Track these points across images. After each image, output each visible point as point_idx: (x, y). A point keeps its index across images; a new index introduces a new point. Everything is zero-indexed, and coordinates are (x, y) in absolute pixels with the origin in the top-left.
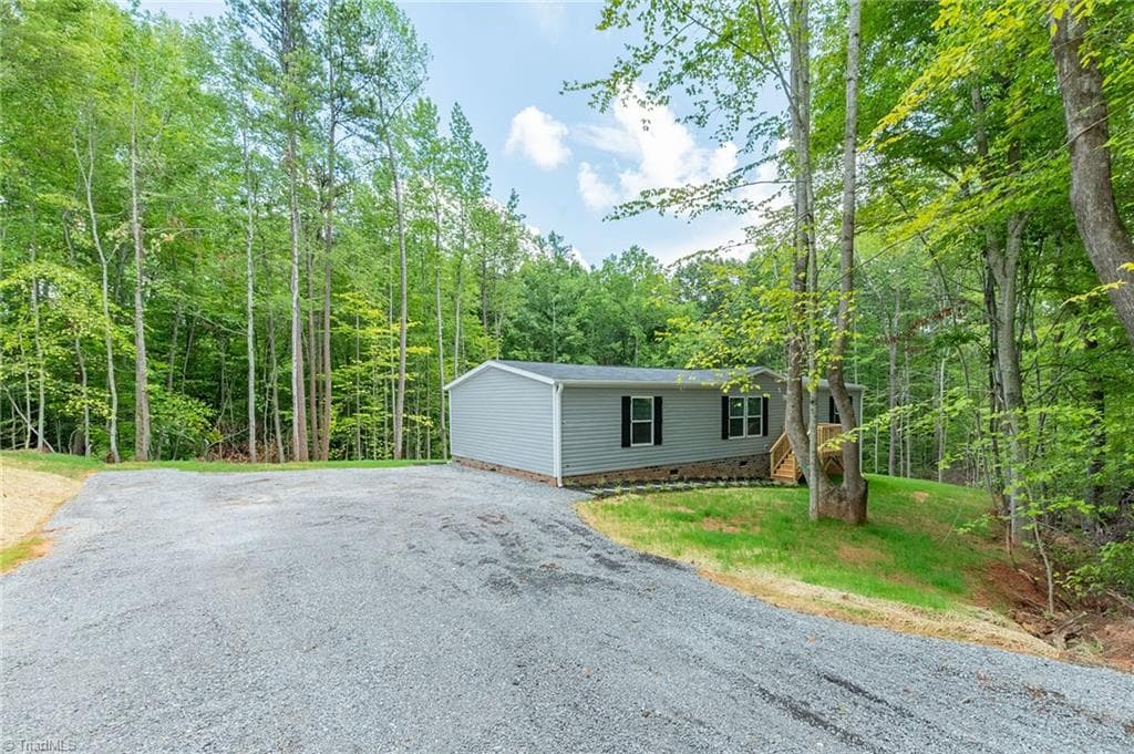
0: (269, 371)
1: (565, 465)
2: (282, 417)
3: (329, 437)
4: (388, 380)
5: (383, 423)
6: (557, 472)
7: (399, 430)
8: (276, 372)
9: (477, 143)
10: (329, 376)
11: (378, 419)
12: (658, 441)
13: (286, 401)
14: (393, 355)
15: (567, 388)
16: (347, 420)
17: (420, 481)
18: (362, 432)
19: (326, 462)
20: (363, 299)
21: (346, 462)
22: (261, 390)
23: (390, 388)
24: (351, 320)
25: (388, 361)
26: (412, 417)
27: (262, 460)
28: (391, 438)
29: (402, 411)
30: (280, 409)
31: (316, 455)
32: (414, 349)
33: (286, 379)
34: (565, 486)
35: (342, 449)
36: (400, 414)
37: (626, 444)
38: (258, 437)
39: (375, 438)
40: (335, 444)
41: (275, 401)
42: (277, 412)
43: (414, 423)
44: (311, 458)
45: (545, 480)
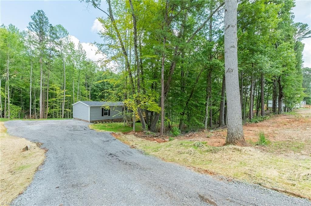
0: (34, 100)
1: (90, 119)
2: (36, 109)
3: (48, 114)
4: (61, 102)
5: (60, 111)
6: (89, 120)
7: (63, 112)
8: (35, 100)
9: (84, 50)
10: (48, 101)
11: (58, 110)
12: (109, 115)
13: (37, 106)
14: (62, 97)
15: (91, 107)
16: (51, 110)
17: (65, 122)
18: (55, 112)
19: (47, 119)
20: (56, 85)
21: (51, 119)
22: (32, 104)
23: (61, 103)
24: (52, 89)
25: (61, 98)
26: (66, 110)
27: (32, 118)
28: (61, 114)
29: (64, 108)
30: (36, 107)
31: (44, 118)
32: (67, 95)
33: (38, 102)
34: (90, 122)
35: (50, 116)
36: (63, 109)
37: (103, 115)
38: (32, 114)
39: (58, 114)
40: (49, 115)
41: (35, 106)
42: (35, 108)
43: (67, 111)
44: (43, 118)
45: (87, 121)
